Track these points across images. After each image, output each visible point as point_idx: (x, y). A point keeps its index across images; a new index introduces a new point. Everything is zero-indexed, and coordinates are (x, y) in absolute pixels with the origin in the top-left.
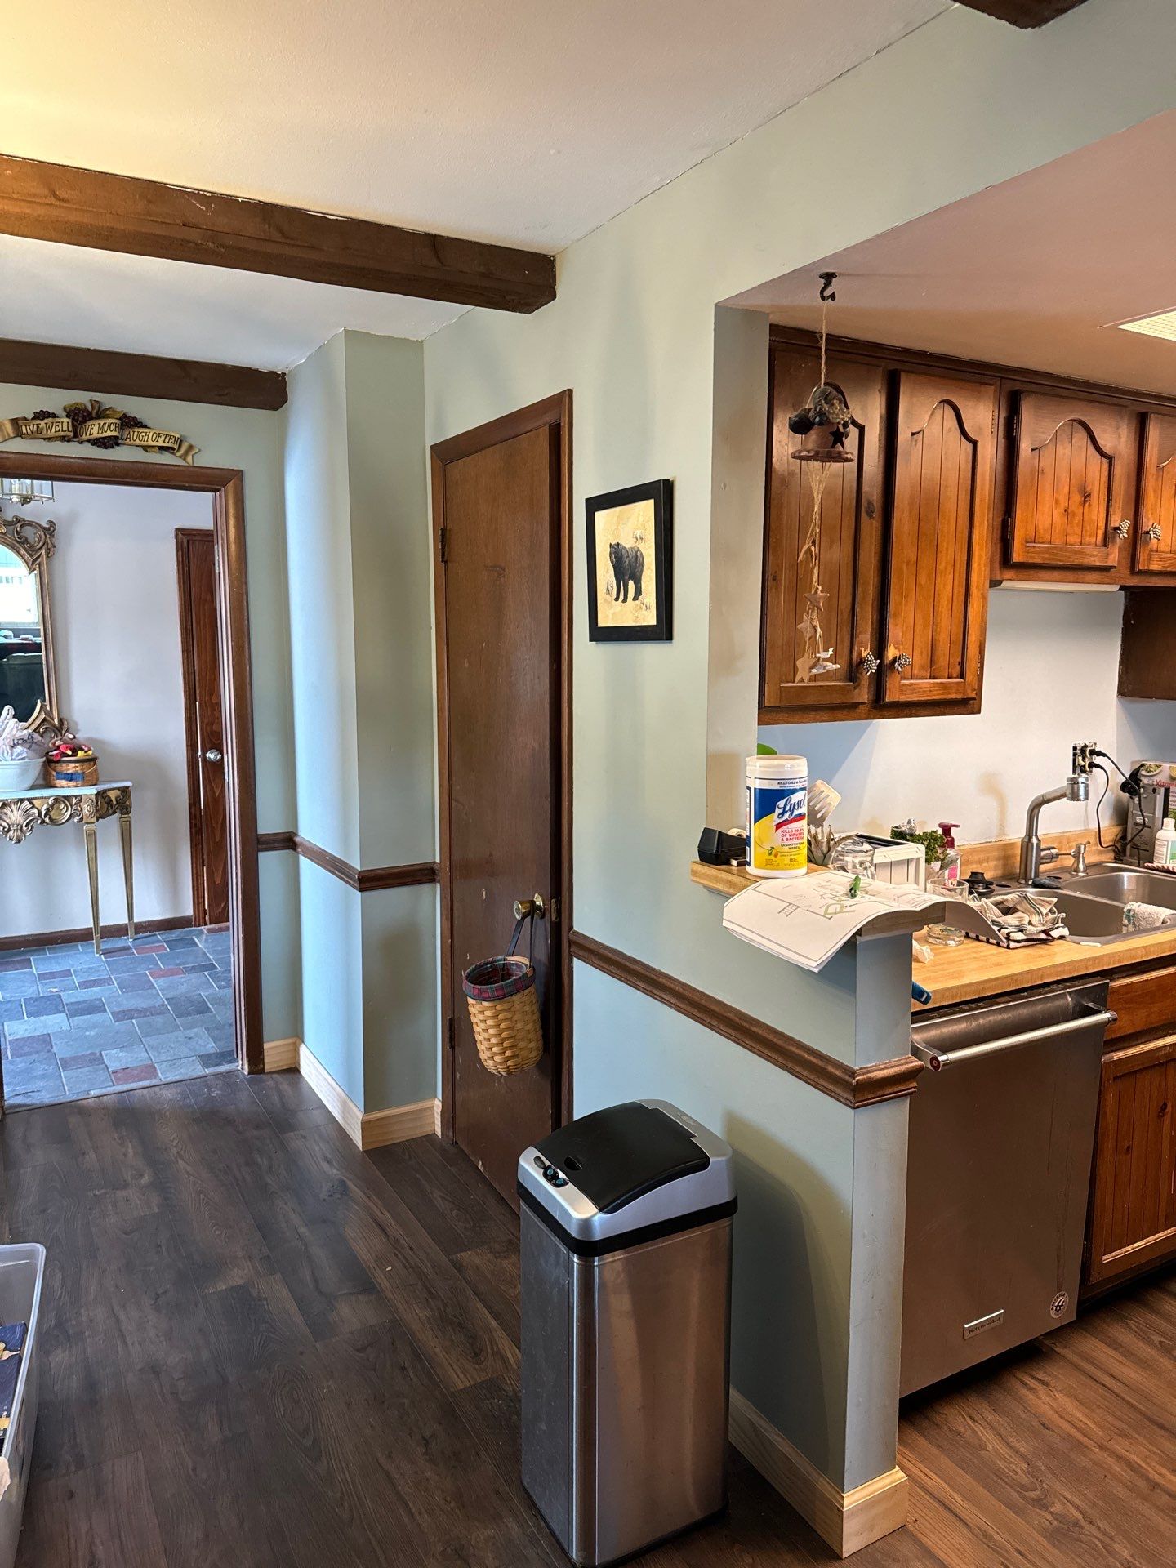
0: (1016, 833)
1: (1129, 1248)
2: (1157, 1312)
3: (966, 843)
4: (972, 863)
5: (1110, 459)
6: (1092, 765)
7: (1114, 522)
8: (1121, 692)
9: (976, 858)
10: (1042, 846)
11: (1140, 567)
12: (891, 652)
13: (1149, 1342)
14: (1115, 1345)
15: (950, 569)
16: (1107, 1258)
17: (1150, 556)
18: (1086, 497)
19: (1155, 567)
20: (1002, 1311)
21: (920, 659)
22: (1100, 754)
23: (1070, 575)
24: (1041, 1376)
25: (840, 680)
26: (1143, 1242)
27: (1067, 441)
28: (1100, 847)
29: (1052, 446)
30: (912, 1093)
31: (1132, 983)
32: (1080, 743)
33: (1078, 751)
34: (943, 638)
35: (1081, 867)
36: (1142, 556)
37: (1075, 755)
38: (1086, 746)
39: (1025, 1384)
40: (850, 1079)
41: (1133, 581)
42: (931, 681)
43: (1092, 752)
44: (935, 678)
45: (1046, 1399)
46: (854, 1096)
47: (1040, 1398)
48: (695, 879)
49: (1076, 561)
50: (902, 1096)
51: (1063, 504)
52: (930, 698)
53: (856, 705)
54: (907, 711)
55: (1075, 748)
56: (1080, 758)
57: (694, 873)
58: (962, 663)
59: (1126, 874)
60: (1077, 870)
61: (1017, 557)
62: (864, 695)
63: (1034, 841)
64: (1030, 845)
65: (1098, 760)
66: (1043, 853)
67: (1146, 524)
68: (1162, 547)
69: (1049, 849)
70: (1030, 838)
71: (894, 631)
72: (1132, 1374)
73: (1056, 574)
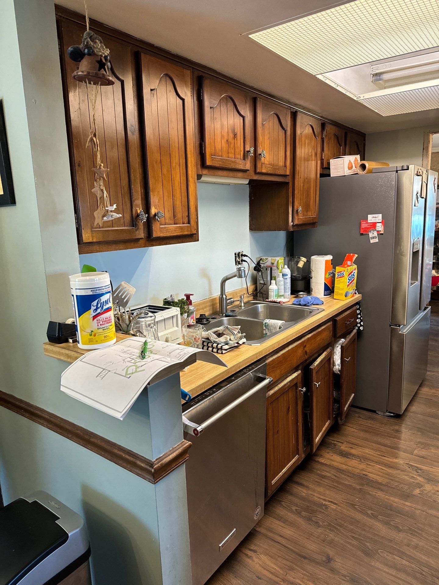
0: (217, 294)
1: (281, 473)
2: (292, 494)
3: (196, 301)
4: (200, 310)
5: (243, 117)
6: (242, 261)
7: (247, 149)
8: (251, 229)
9: (201, 307)
10: (228, 298)
11: (258, 171)
12: (153, 211)
13: (291, 511)
14: (279, 518)
15: (178, 167)
16: (273, 482)
17: (262, 165)
18: (235, 135)
19: (264, 171)
20: (235, 529)
21: (167, 214)
22: (245, 256)
23: (231, 174)
24: (253, 547)
25: (127, 226)
26: (285, 469)
27: (225, 107)
28: (248, 295)
29: (218, 107)
30: (186, 461)
31: (274, 359)
32: (237, 252)
33: (237, 255)
34: (178, 203)
35: (243, 305)
36: (259, 166)
37: (236, 257)
38: (239, 253)
39: (247, 555)
40: (150, 469)
41: (256, 177)
42: (175, 226)
43: (242, 255)
44: (176, 224)
45: (256, 560)
46: (154, 478)
47: (254, 561)
48: (47, 354)
49: (233, 166)
50: (181, 464)
51: (226, 138)
52: (175, 234)
53: (138, 240)
54: (165, 242)
55: (235, 254)
56: (238, 258)
57: (46, 350)
58: (188, 216)
59: (259, 305)
60: (241, 306)
61: (208, 163)
62: (141, 234)
63: (224, 296)
64: (223, 299)
65: (244, 258)
66: (228, 301)
67: (259, 151)
68: (266, 162)
69: (230, 299)
70: (222, 295)
71: (154, 199)
72: (288, 532)
73: (225, 173)
